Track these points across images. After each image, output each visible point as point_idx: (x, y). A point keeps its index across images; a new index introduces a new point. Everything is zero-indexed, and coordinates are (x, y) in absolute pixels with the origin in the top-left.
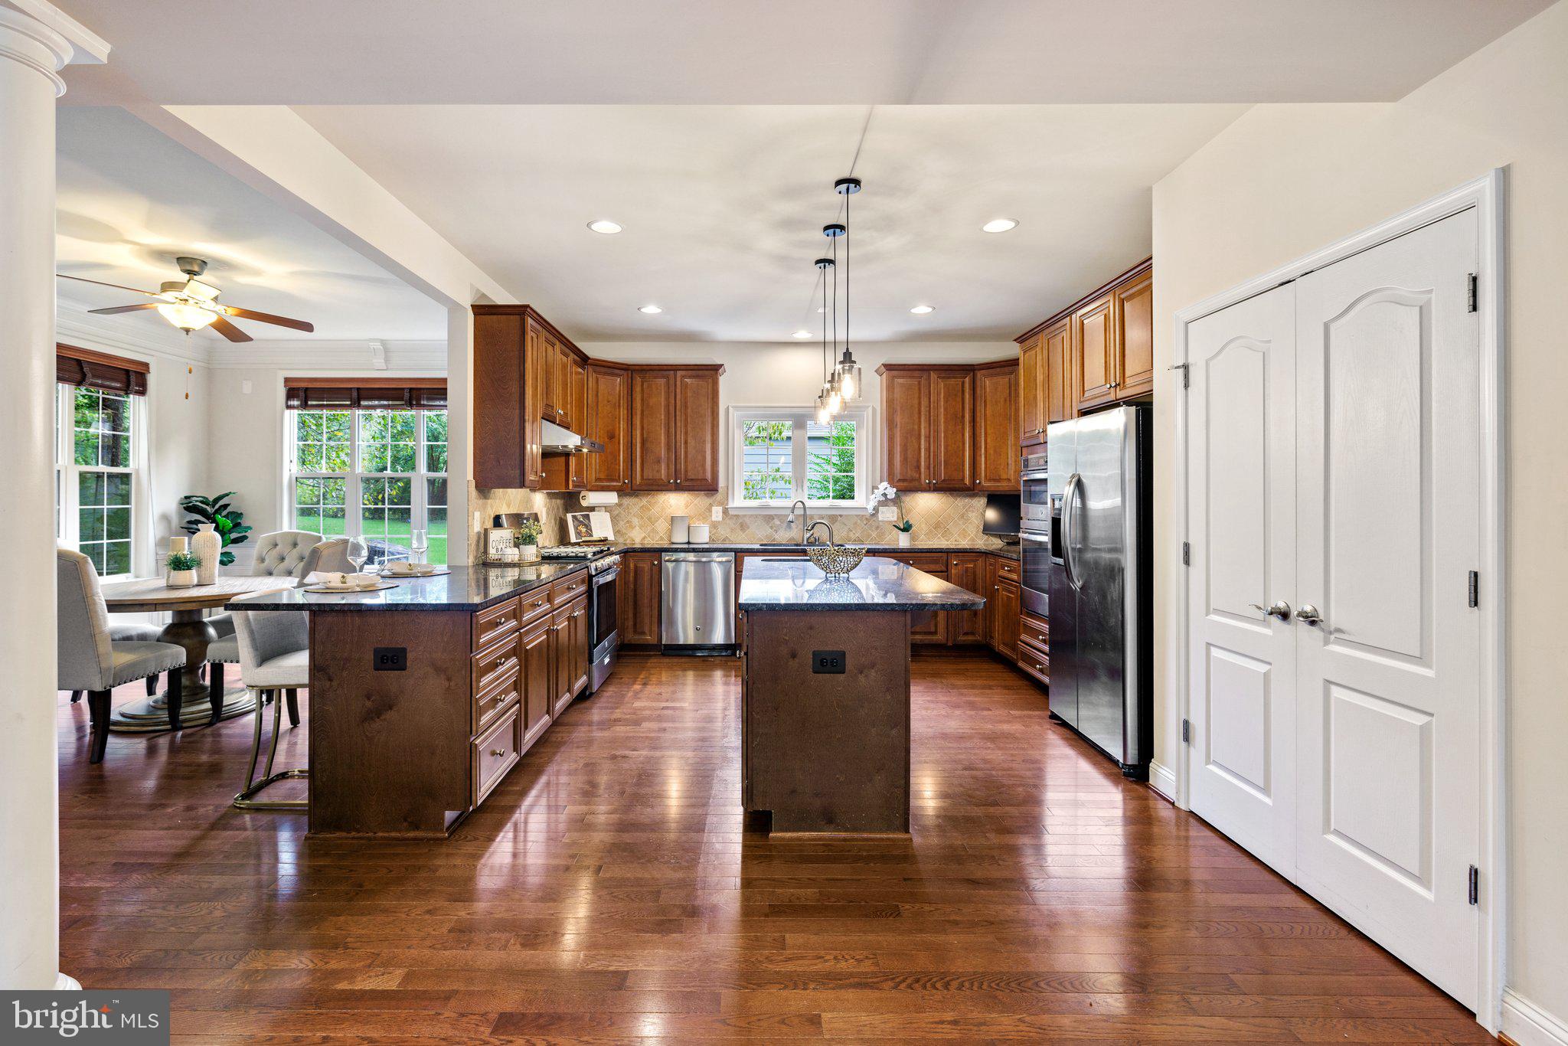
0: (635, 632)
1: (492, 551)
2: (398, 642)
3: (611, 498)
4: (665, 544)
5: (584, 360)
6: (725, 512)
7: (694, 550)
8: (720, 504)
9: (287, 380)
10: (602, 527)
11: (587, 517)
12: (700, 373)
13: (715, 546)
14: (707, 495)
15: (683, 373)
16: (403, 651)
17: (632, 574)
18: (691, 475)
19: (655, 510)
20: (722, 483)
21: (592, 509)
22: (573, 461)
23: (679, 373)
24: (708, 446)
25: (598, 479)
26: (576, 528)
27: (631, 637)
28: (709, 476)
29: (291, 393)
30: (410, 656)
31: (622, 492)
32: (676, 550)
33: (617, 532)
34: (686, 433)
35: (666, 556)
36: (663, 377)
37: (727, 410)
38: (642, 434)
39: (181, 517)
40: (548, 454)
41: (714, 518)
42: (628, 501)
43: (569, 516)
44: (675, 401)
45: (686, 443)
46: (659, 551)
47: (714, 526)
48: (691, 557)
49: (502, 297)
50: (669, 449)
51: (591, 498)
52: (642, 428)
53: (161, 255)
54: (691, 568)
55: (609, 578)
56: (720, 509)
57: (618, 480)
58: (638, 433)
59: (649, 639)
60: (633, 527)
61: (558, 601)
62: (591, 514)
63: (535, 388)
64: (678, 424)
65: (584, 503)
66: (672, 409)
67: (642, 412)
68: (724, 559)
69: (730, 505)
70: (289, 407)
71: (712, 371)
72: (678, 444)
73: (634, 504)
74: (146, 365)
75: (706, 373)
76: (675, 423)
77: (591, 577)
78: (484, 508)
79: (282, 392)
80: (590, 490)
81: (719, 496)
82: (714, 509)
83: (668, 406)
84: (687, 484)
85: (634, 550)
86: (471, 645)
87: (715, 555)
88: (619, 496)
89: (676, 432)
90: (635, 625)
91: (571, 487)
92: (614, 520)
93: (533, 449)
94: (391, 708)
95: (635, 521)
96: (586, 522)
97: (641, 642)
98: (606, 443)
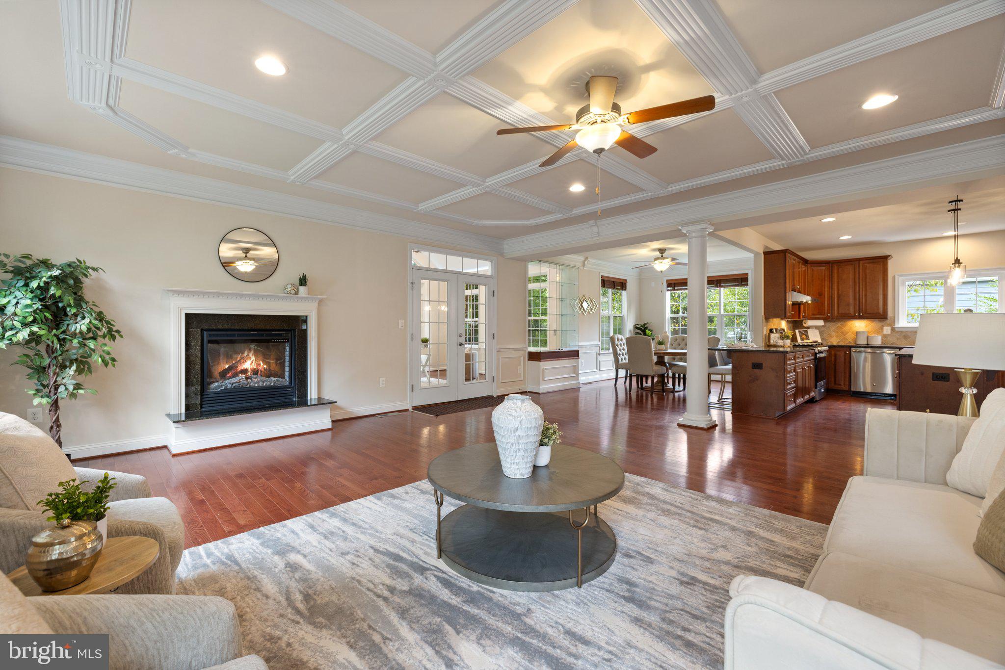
0: (835, 383)
1: (772, 341)
2: (760, 361)
3: (821, 323)
4: (853, 344)
5: (805, 262)
6: (893, 329)
7: (872, 347)
8: (888, 325)
9: (667, 281)
10: (814, 336)
11: (807, 331)
12: (875, 260)
13: (885, 346)
14: (880, 321)
15: (864, 261)
16: (761, 364)
17: (833, 357)
18: (869, 311)
19: (846, 329)
20: (890, 314)
21: (808, 328)
22: (802, 307)
23: (861, 262)
24: (881, 297)
25: (813, 314)
26: (801, 336)
27: (832, 386)
28: (881, 311)
29: (669, 285)
30: (764, 366)
31: (826, 320)
32: (860, 347)
33: (822, 339)
34: (866, 290)
35: (853, 350)
36: (852, 265)
37: (894, 278)
38: (838, 293)
39: (634, 331)
40: (794, 304)
41: (885, 332)
42: (828, 324)
43: (797, 331)
44: (859, 275)
45: (866, 295)
46: (849, 347)
47: (885, 336)
48: (869, 350)
49: (776, 247)
50: (855, 299)
51: (810, 323)
52: (838, 290)
53: (655, 250)
54: (869, 356)
55: (823, 355)
56: (889, 328)
57: (824, 314)
58: (836, 292)
59: (844, 387)
60: (832, 337)
61: (806, 359)
62: (808, 330)
63: (789, 279)
64: (861, 286)
65: (805, 325)
66: (857, 280)
67: (838, 282)
68: (892, 352)
69: (897, 325)
70: (668, 290)
71: (883, 260)
72: (861, 296)
73: (833, 326)
74: (626, 280)
75: (880, 260)
76: (859, 286)
77: (816, 354)
78: (767, 326)
79: (665, 285)
80: (809, 319)
81: (888, 322)
82: (885, 328)
83: (854, 279)
84: (868, 315)
85: (834, 346)
86: (785, 363)
87: (885, 350)
88: (824, 322)
89: (859, 290)
90: (835, 381)
91: (801, 318)
92: (821, 333)
93: (789, 303)
94: (757, 380)
95: (834, 334)
96: (806, 334)
97: (839, 389)
98: (818, 296)
